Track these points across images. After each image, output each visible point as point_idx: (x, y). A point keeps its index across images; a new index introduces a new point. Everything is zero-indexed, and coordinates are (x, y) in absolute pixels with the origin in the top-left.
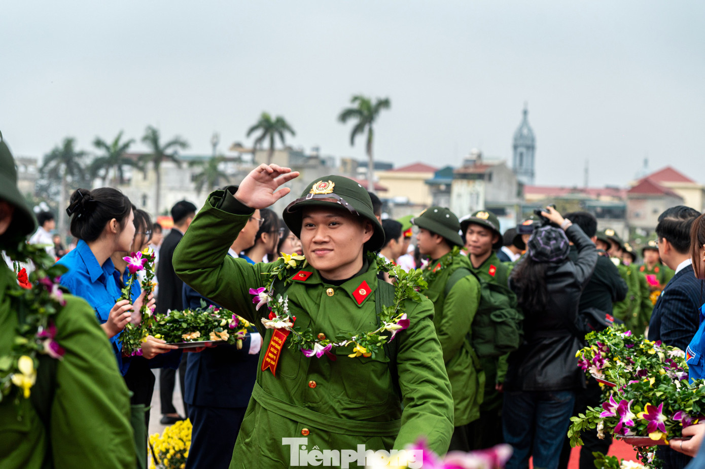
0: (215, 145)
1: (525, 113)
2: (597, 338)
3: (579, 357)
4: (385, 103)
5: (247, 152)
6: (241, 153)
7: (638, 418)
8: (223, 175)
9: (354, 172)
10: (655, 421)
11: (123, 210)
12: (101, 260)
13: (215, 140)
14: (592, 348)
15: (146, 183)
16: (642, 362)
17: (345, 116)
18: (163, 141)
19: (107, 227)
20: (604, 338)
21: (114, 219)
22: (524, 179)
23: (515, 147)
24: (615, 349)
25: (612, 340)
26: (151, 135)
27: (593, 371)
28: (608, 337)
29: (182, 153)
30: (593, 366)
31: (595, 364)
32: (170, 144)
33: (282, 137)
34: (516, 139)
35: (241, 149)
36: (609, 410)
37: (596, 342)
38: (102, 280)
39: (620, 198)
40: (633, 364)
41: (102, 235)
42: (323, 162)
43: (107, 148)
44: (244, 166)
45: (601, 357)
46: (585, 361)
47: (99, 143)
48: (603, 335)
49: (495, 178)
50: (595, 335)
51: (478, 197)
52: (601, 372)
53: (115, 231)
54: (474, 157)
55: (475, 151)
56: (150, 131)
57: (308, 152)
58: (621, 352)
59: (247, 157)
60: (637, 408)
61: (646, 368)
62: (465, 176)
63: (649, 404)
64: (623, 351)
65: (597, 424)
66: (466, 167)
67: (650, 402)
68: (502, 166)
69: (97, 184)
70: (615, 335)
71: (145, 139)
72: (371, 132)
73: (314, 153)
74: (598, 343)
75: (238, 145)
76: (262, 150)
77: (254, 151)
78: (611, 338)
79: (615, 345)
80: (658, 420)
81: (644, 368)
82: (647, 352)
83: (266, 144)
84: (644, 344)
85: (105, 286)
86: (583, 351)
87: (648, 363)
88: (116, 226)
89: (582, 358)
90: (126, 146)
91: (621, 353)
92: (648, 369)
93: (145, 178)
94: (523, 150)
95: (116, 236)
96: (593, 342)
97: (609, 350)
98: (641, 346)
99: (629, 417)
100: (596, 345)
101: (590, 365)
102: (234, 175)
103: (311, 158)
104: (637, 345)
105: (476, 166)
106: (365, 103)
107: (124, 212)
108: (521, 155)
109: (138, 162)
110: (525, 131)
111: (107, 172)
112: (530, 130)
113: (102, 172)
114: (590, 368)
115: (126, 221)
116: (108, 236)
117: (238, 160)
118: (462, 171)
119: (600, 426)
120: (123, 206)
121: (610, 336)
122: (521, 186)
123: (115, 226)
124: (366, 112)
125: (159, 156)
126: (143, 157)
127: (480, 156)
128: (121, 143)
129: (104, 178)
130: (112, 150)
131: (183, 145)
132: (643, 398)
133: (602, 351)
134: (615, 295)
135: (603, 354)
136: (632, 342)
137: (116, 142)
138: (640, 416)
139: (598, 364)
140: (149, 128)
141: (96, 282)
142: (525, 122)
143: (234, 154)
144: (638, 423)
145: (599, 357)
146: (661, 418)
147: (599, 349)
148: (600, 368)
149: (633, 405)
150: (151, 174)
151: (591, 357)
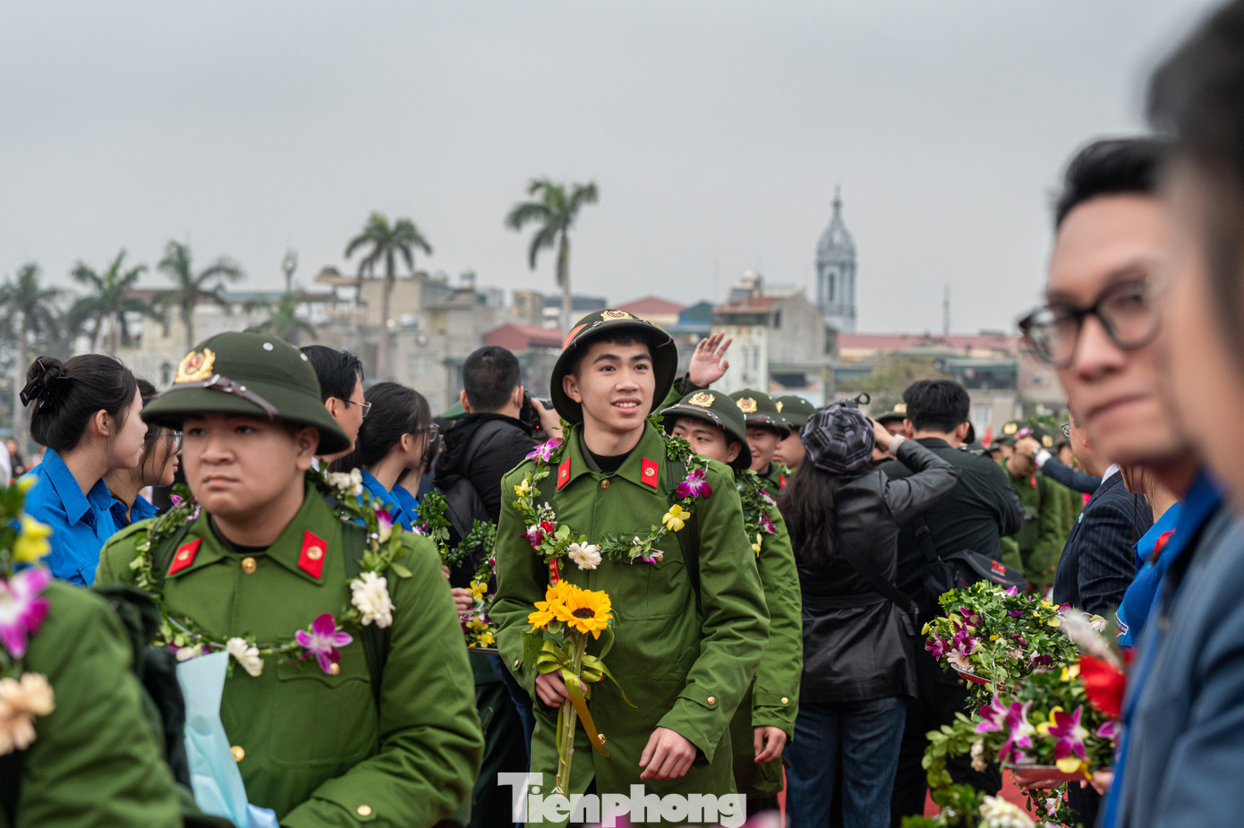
0: (289, 273)
1: (837, 205)
2: (960, 601)
3: (927, 635)
4: (588, 193)
5: (346, 285)
6: (336, 286)
7: (1039, 734)
8: (305, 325)
9: (538, 317)
10: (1068, 739)
11: (120, 394)
12: (86, 483)
13: (290, 265)
14: (950, 619)
15: (168, 343)
16: (1040, 643)
17: (519, 216)
18: (196, 268)
19: (91, 425)
20: (970, 600)
21: (103, 411)
22: (837, 322)
23: (821, 266)
24: (992, 620)
25: (986, 604)
26: (176, 258)
27: (954, 658)
28: (979, 598)
29: (231, 287)
30: (954, 650)
31: (957, 647)
32: (209, 273)
33: (408, 257)
34: (820, 252)
35: (336, 280)
36: (992, 720)
37: (959, 608)
38: (88, 519)
39: (1006, 353)
40: (1025, 646)
41: (84, 439)
42: (482, 299)
43: (98, 282)
44: (343, 309)
45: (967, 635)
46: (939, 642)
47: (82, 274)
48: (971, 595)
49: (785, 320)
50: (955, 595)
51: (756, 355)
52: (967, 660)
53: (106, 433)
54: (749, 285)
55: (750, 274)
56: (174, 250)
57: (455, 282)
58: (1004, 625)
59: (347, 293)
60: (1038, 715)
61: (1048, 654)
62: (732, 319)
63: (1058, 709)
64: (1007, 624)
65: (971, 744)
66: (734, 304)
67: (1061, 704)
68: (799, 298)
69: (82, 347)
70: (991, 594)
71: (164, 264)
72: (565, 243)
73: (466, 284)
74: (962, 609)
75: (331, 272)
76: (372, 279)
77: (358, 283)
78: (984, 601)
79: (993, 612)
80: (1072, 736)
81: (1044, 653)
82: (1045, 624)
83: (380, 269)
84: (1040, 610)
85: (95, 531)
86: (934, 624)
87: (1052, 643)
88: (108, 423)
89: (934, 635)
90: (132, 276)
91: (1004, 627)
92: (1052, 655)
93: (166, 334)
94: (836, 271)
95: (108, 440)
96: (954, 607)
97: (981, 622)
98: (1035, 614)
99: (1023, 731)
100: (959, 613)
101: (947, 648)
102: (323, 325)
103: (460, 291)
104: (1028, 611)
105: (751, 301)
106: (554, 193)
107: (121, 397)
108: (832, 278)
109: (153, 305)
110: (837, 238)
111: (98, 325)
112: (845, 234)
113: (89, 325)
114: (948, 654)
115: (126, 414)
116: (95, 441)
117: (330, 298)
118: (728, 309)
119: (977, 749)
120: (120, 386)
121: (982, 596)
122: (831, 333)
123: (105, 423)
124: (555, 210)
125: (190, 295)
126: (161, 296)
127: (758, 283)
128: (122, 273)
129: (93, 336)
130: (106, 285)
131: (233, 273)
132: (1050, 698)
133: (970, 624)
134: (1004, 524)
135: (971, 629)
136: (1019, 606)
137: (114, 270)
138: (1043, 729)
139: (962, 646)
140: (173, 244)
141: (77, 524)
142: (837, 220)
143: (325, 288)
144: (1039, 741)
145: (964, 634)
146: (1079, 733)
147: (964, 620)
148: (966, 654)
149: (1031, 710)
150: (177, 327)
151: (950, 633)
